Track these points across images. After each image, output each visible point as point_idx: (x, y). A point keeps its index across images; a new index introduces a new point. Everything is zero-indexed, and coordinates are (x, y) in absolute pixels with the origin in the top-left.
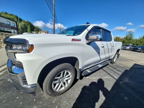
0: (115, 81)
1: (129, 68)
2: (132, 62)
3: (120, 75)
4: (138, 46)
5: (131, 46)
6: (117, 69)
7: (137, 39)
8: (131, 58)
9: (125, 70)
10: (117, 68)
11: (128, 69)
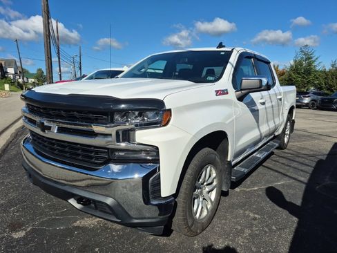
0: (304, 186)
1: (324, 155)
2: (328, 139)
3: (310, 172)
4: (332, 91)
5: (314, 93)
6: (297, 162)
7: (327, 70)
8: (323, 129)
9: (316, 160)
10: (297, 159)
11: (324, 158)
